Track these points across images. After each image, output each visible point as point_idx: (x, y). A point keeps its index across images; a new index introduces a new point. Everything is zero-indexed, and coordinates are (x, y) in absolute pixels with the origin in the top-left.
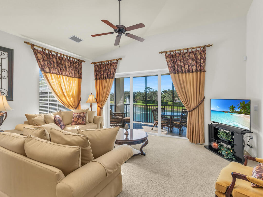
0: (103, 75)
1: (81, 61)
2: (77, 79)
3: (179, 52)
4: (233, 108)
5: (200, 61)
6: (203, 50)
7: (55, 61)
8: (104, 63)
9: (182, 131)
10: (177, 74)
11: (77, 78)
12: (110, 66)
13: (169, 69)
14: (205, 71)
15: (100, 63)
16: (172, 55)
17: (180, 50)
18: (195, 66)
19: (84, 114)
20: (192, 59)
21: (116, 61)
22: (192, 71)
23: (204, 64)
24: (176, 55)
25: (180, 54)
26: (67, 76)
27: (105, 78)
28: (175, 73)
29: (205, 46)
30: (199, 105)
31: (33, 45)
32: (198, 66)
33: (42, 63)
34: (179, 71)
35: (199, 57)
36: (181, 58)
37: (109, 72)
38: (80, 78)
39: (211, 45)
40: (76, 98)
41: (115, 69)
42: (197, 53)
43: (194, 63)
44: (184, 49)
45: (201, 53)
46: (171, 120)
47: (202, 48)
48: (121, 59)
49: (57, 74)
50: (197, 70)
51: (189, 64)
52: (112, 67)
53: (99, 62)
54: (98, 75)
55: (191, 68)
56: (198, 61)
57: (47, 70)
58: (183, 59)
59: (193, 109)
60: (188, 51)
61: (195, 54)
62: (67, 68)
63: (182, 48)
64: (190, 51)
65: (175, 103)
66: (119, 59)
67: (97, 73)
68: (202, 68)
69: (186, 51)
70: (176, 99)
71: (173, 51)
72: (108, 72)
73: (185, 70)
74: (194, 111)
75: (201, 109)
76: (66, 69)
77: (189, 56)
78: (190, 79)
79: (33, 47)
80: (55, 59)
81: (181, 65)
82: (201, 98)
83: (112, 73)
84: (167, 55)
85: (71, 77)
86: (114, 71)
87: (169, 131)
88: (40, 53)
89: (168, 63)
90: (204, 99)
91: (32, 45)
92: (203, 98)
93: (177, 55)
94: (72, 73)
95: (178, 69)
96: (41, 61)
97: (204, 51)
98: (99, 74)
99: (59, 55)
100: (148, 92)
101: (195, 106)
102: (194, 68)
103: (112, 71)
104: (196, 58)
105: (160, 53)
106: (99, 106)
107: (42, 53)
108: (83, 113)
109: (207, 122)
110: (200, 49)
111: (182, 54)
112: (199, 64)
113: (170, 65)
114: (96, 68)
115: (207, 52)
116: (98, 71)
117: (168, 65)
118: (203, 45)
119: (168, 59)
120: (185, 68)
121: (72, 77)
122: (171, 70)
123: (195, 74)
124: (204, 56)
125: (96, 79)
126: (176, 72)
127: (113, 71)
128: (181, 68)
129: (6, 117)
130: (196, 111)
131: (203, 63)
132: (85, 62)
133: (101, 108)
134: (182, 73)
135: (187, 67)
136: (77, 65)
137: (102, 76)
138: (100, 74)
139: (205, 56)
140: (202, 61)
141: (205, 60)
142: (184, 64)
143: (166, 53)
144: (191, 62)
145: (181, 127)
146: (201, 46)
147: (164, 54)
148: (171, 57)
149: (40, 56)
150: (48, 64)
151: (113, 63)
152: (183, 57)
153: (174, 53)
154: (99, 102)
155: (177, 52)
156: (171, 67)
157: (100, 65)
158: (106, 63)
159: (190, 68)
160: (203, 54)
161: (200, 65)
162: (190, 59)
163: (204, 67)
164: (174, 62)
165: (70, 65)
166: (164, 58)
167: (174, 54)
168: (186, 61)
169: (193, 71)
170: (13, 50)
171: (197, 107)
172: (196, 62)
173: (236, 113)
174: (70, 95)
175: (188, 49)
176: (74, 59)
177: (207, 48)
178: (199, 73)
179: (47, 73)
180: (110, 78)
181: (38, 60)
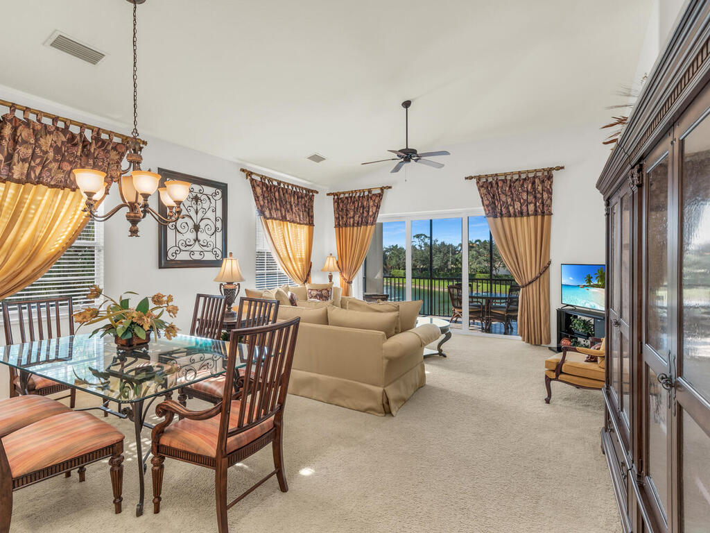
0: (353, 217)
1: (312, 191)
2: (306, 228)
3: (503, 178)
4: (589, 279)
5: (543, 195)
6: (547, 176)
7: (277, 197)
8: (354, 195)
9: (510, 330)
10: (499, 218)
11: (306, 224)
12: (368, 199)
13: (485, 210)
14: (550, 214)
15: (347, 195)
16: (491, 183)
17: (506, 175)
18: (532, 205)
19: (328, 291)
20: (527, 192)
21: (379, 191)
22: (528, 214)
23: (549, 200)
24: (497, 183)
25: (504, 181)
26: (293, 222)
27: (358, 223)
28: (495, 217)
29: (551, 169)
30: (541, 274)
31: (252, 173)
32: (538, 204)
33: (262, 203)
34: (504, 213)
35: (540, 188)
36: (507, 189)
37: (365, 212)
38: (311, 224)
39: (563, 168)
40: (304, 263)
41: (378, 207)
42: (537, 180)
43: (531, 198)
44: (512, 173)
45: (543, 182)
46: (488, 308)
47: (546, 173)
48: (390, 187)
49: (280, 220)
50: (536, 211)
51: (522, 201)
52: (371, 204)
53: (344, 193)
54: (343, 218)
55: (526, 208)
56: (539, 196)
57: (267, 213)
58: (511, 192)
59: (530, 283)
60: (520, 176)
61: (533, 183)
62: (294, 207)
63: (508, 171)
64: (523, 176)
65: (496, 276)
66: (385, 188)
67: (340, 213)
68: (545, 208)
69: (516, 177)
70: (497, 266)
71: (492, 175)
72: (363, 212)
73: (515, 211)
74: (531, 285)
75: (544, 283)
76: (292, 209)
77: (522, 185)
78: (524, 228)
79: (251, 177)
80: (277, 194)
81: (507, 202)
82: (544, 263)
83: (371, 213)
84: (481, 184)
85: (298, 223)
86: (376, 211)
87: (483, 328)
88: (258, 185)
89: (482, 198)
90: (549, 264)
91: (249, 174)
92: (547, 262)
93: (500, 184)
94: (299, 216)
95: (501, 210)
96: (261, 199)
97: (550, 178)
98: (345, 217)
99: (282, 186)
100: (421, 247)
101: (534, 276)
102: (531, 207)
103: (371, 210)
104: (534, 189)
105: (466, 178)
106: (345, 279)
107: (261, 186)
108: (326, 289)
109: (555, 305)
110: (543, 174)
111: (508, 182)
112: (540, 202)
113: (486, 202)
114: (338, 204)
115: (554, 179)
116: (342, 209)
117: (483, 201)
118: (550, 166)
119: (484, 191)
120: (514, 207)
121: (300, 224)
122: (489, 211)
123: (532, 218)
124: (549, 187)
125: (338, 226)
126: (498, 214)
127: (374, 211)
128: (508, 208)
129: (239, 291)
130: (535, 286)
131: (547, 200)
132: (317, 192)
133: (350, 282)
134: (510, 216)
135: (517, 205)
136: (306, 201)
137: (352, 220)
138: (347, 215)
139: (551, 187)
140: (545, 196)
141: (551, 193)
142: (512, 200)
143: (479, 178)
144: (525, 197)
145: (507, 320)
146: (543, 169)
147: (474, 181)
148: (487, 187)
149: (259, 190)
150: (268, 202)
151: (373, 195)
152: (510, 187)
153: (493, 180)
154: (344, 271)
155: (500, 178)
156: (487, 206)
157: (346, 198)
158: (358, 194)
159: (524, 208)
160: (547, 183)
161: (543, 203)
162: (524, 191)
163: (549, 206)
164: (494, 195)
165: (296, 202)
166: (476, 188)
167: (494, 182)
168: (517, 195)
169: (530, 213)
170: (226, 185)
171: (537, 278)
172: (535, 197)
173: (593, 286)
174: (298, 257)
175: (520, 173)
176: (303, 188)
177: (554, 172)
178: (539, 217)
179: (268, 219)
180: (367, 223)
181: (257, 199)
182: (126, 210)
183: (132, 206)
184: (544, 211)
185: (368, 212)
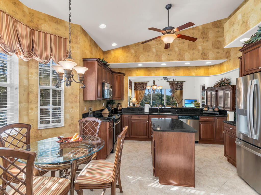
0: (140, 88)
4: (192, 102)
6: (182, 83)
12: (144, 84)
21: (146, 82)
25: (175, 83)
27: (141, 90)
39: (185, 81)
41: (146, 86)
43: (179, 87)
50: (180, 89)
61: (180, 84)
66: (148, 82)
67: (136, 87)
69: (177, 82)
72: (142, 87)
73: (176, 89)
77: (178, 84)
78: (178, 92)
82: (182, 99)
102: (180, 88)
105: (167, 81)
106: (137, 103)
114: (135, 85)
115: (184, 83)
118: (183, 81)
125: (135, 90)
130: (180, 104)
140: (182, 86)
143: (170, 82)
154: (137, 101)
157: (138, 83)
158: (141, 83)
159: (178, 88)
163: (183, 88)
166: (169, 84)
168: (177, 86)
171: (180, 102)
178: (181, 90)
180: (143, 90)
182: (153, 91)
183: (154, 90)
184: (182, 89)
185: (144, 87)
